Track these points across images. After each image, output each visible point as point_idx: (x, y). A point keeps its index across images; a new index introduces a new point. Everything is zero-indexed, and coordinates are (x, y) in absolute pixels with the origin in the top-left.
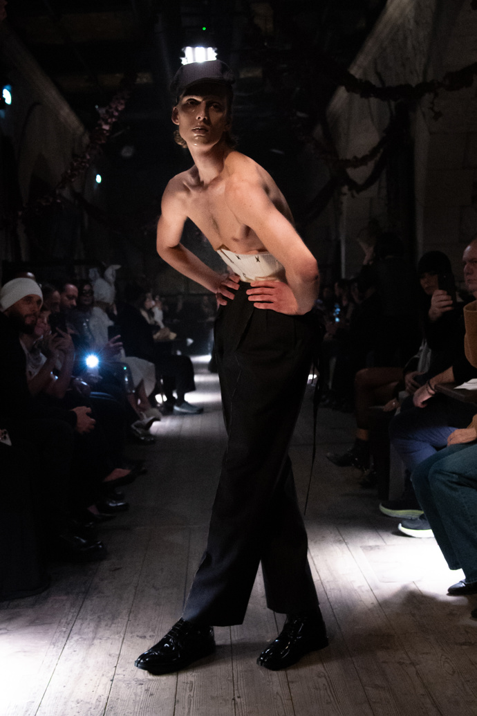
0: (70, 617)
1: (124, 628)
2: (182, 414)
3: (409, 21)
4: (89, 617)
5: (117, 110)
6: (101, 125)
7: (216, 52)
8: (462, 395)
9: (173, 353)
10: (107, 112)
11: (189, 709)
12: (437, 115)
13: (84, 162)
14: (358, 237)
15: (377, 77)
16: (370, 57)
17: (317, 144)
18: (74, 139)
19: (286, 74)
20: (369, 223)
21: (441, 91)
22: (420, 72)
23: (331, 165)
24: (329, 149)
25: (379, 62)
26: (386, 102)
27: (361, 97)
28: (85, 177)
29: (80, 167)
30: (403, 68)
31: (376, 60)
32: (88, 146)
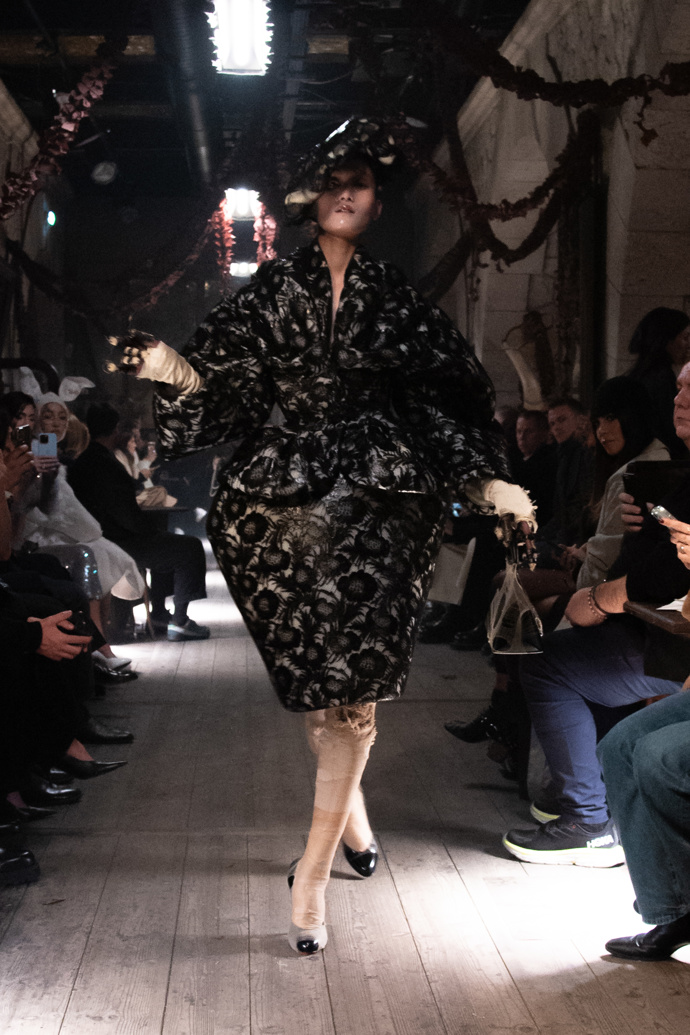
1: (65, 1001)
2: (182, 639)
5: (89, 98)
6: (59, 123)
7: (268, 5)
8: (669, 621)
9: (169, 530)
10: (72, 100)
12: (648, 137)
13: (24, 186)
14: (505, 340)
15: (548, 64)
16: (538, 30)
17: (440, 175)
18: (11, 145)
19: (392, 50)
20: (526, 317)
21: (657, 94)
22: (623, 60)
23: (462, 212)
24: (460, 184)
25: (553, 39)
26: (562, 108)
27: (519, 97)
28: (28, 213)
29: (19, 195)
30: (593, 52)
31: (547, 35)
32: (35, 159)
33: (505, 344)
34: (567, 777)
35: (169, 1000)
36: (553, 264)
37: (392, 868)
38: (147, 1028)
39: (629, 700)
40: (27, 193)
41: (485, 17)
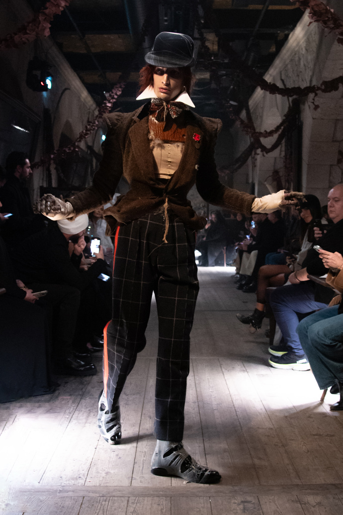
0: (72, 409)
3: (302, 49)
4: (83, 410)
5: (116, 94)
6: (106, 103)
10: (110, 95)
11: (143, 467)
12: (316, 107)
13: (94, 126)
14: (265, 181)
15: (281, 82)
16: (277, 70)
17: (242, 122)
18: (89, 112)
19: (225, 77)
20: (273, 173)
21: (319, 92)
22: (308, 80)
23: (250, 134)
24: (249, 125)
25: (283, 73)
26: (286, 97)
27: (270, 93)
28: (95, 136)
29: (91, 130)
30: (297, 78)
31: (281, 72)
32: (97, 116)
33: (266, 183)
34: (288, 339)
35: (143, 417)
36: (283, 154)
37: (223, 370)
38: (134, 427)
39: (309, 311)
40: (94, 129)
41: (259, 65)
